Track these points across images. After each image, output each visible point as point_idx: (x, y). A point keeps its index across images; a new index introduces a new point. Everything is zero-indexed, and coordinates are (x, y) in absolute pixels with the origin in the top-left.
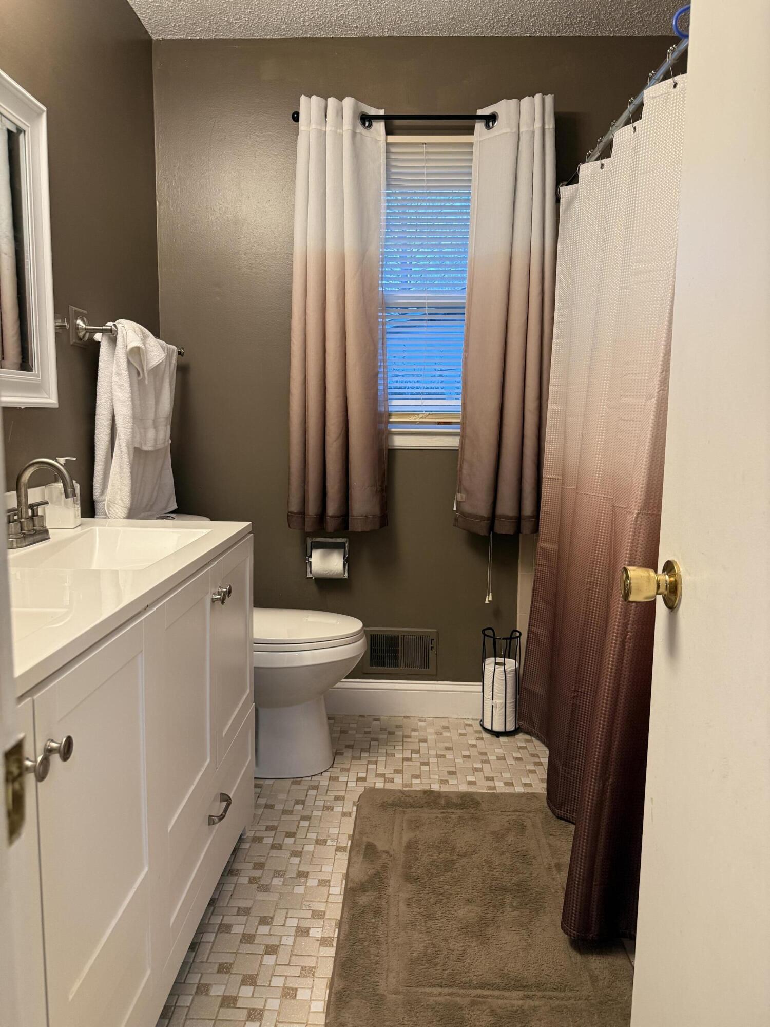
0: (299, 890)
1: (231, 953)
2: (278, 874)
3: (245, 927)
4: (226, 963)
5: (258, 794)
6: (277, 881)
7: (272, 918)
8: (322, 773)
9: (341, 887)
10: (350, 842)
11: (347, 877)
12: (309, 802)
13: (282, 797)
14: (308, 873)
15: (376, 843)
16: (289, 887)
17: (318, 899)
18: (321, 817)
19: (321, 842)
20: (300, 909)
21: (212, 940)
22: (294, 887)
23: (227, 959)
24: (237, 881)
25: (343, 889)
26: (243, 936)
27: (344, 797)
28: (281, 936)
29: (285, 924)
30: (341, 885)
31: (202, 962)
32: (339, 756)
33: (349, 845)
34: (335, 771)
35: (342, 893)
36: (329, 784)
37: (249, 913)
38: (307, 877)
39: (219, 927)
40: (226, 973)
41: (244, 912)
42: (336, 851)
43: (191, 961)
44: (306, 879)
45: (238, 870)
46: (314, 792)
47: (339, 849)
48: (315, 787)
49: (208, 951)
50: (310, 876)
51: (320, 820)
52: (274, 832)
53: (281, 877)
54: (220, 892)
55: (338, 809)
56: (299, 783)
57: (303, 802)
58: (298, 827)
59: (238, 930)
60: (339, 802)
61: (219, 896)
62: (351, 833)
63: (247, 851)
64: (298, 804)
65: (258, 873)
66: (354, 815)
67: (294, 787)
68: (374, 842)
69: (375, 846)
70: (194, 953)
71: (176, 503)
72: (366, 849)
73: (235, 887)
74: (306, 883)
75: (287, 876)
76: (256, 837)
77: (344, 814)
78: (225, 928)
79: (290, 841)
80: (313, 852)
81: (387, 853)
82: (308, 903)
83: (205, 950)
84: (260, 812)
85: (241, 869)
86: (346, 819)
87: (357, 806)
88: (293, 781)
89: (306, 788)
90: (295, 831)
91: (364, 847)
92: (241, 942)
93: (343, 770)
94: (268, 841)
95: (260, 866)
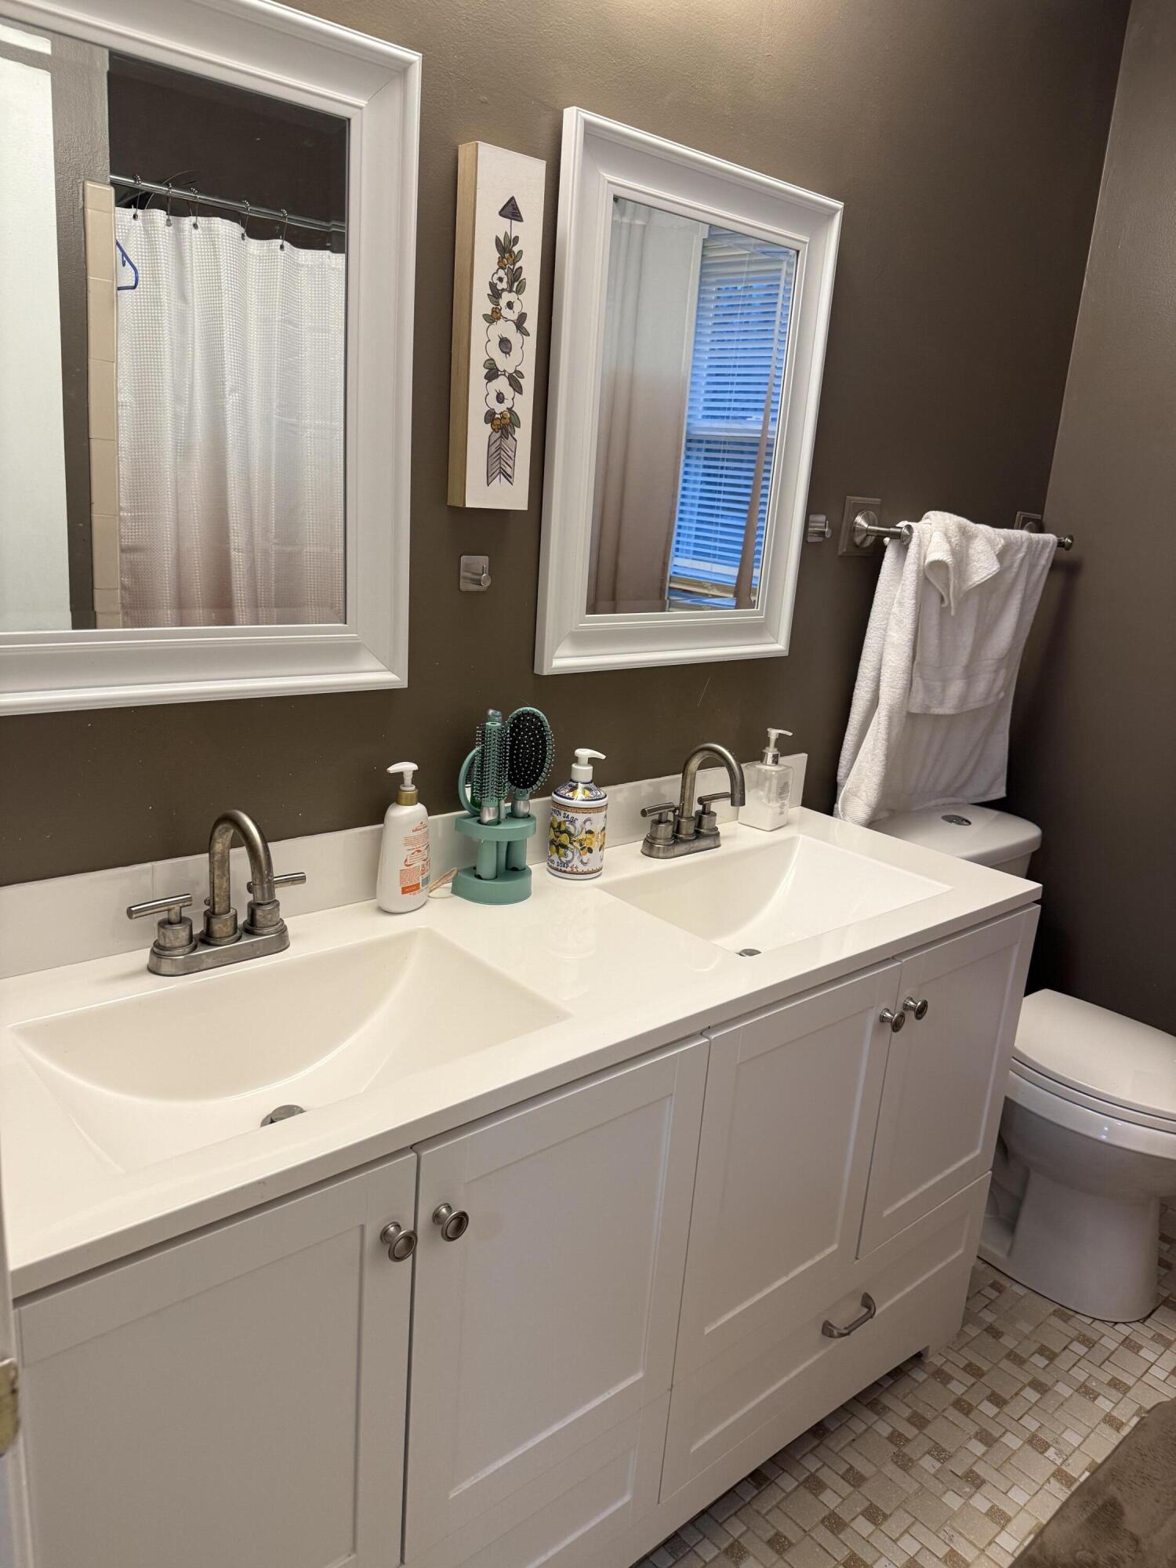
0: (953, 1501)
1: (800, 1527)
2: (939, 1453)
3: (842, 1502)
4: (785, 1538)
5: (988, 1302)
6: (929, 1464)
7: (886, 1517)
8: (1116, 1323)
9: (1021, 1544)
10: (1087, 1474)
11: (1041, 1532)
12: (1063, 1362)
13: (1025, 1327)
14: (983, 1482)
15: (1127, 1509)
16: (940, 1486)
17: (972, 1538)
18: (1066, 1400)
19: (1038, 1444)
20: (934, 1533)
21: (789, 1490)
22: (948, 1490)
23: (790, 1532)
24: (875, 1423)
25: (1022, 1548)
26: (830, 1515)
27: (1129, 1388)
28: (882, 1555)
29: (898, 1539)
30: (1024, 1540)
31: (758, 1512)
32: (1166, 1309)
33: (1082, 1479)
34: (1143, 1333)
35: (1016, 1555)
36: (1116, 1349)
37: (859, 1486)
38: (978, 1487)
39: (808, 1477)
40: (777, 1552)
41: (855, 1479)
42: (1053, 1475)
43: (748, 1499)
44: (974, 1490)
45: (885, 1407)
46: (1080, 1349)
47: (1060, 1475)
48: (1088, 1340)
49: (774, 1503)
50: (985, 1489)
51: (1062, 1404)
52: (973, 1380)
53: (938, 1460)
54: (841, 1425)
55: (1105, 1405)
56: (1066, 1319)
57: (1051, 1357)
58: (1016, 1394)
59: (830, 1499)
60: (1114, 1392)
61: (837, 1428)
62: (1099, 1461)
63: (917, 1384)
64: (1042, 1355)
65: (910, 1431)
66: (1126, 1431)
67: (1055, 1322)
68: (1123, 1504)
69: (1122, 1513)
70: (756, 1492)
71: (1004, 789)
72: (1104, 1506)
73: (866, 1430)
74: (971, 1497)
75: (949, 1466)
76: (943, 1370)
77: (1111, 1421)
78: (815, 1485)
79: (989, 1409)
80: (1014, 1453)
81: (1136, 1541)
82: (951, 1533)
83: (770, 1498)
84: (973, 1331)
85: (890, 1409)
86: (1107, 1431)
87: (1142, 1419)
88: (1059, 1309)
89: (1073, 1334)
90: (1007, 1397)
91: (1100, 1502)
92: (823, 1522)
93: (1158, 1338)
94: (957, 1388)
95: (919, 1421)
